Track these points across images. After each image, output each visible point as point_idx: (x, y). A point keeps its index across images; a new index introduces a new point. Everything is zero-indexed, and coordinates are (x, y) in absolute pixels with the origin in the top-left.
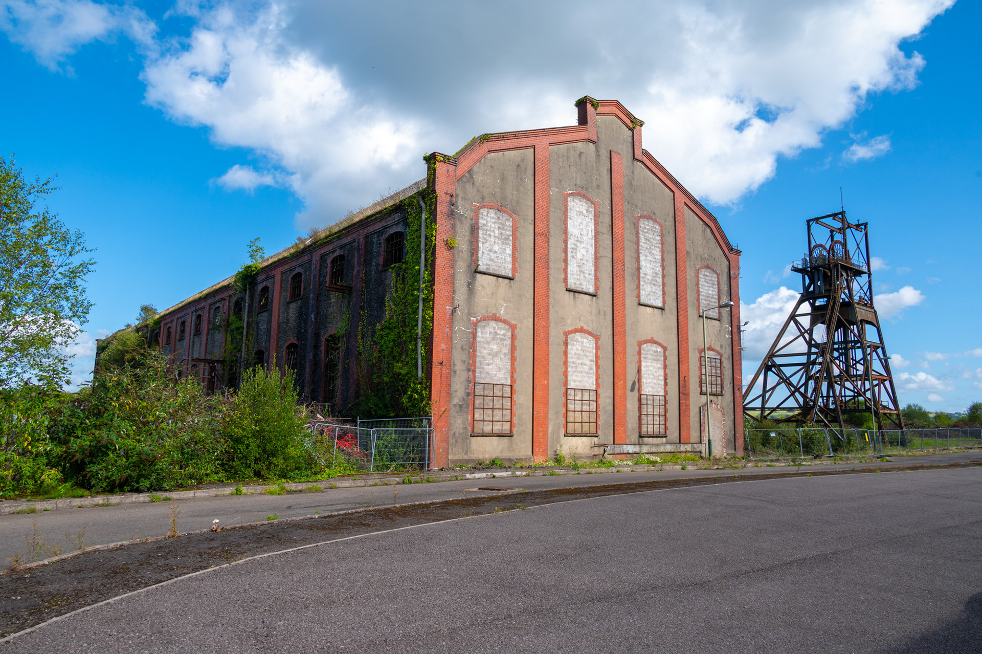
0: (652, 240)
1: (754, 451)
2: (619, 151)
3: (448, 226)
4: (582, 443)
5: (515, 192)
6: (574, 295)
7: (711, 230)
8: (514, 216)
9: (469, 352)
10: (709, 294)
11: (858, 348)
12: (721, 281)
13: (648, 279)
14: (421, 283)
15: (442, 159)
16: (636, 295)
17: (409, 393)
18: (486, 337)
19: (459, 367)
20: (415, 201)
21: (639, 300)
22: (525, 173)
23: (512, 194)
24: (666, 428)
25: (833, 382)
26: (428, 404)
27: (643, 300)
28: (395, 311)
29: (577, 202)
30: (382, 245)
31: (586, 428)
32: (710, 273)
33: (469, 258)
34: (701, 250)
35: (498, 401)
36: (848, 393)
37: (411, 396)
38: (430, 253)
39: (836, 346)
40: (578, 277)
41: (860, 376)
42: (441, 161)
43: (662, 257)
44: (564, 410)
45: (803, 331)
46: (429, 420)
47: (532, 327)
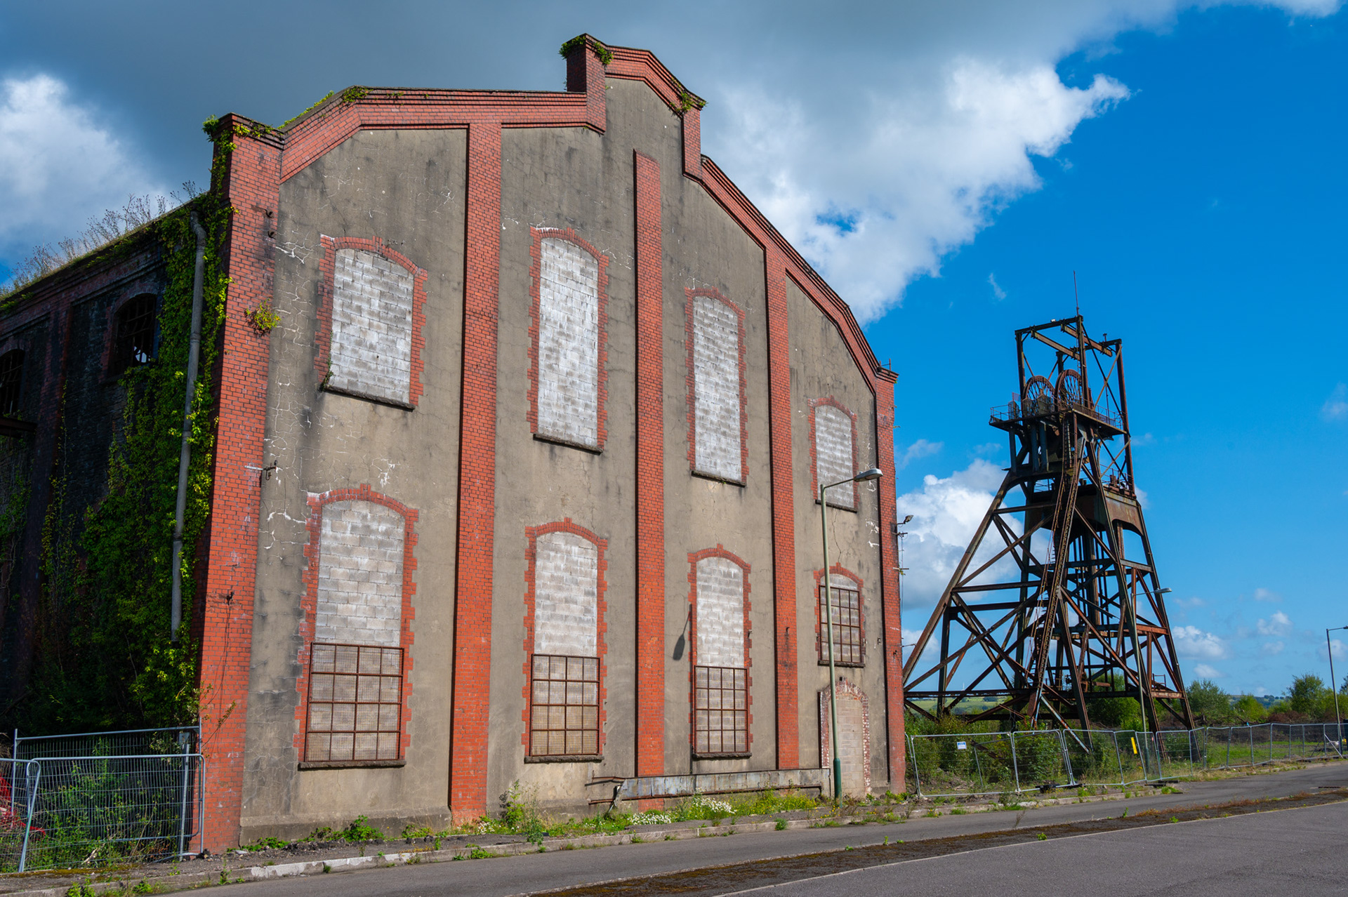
0: (720, 342)
1: (926, 779)
2: (653, 155)
3: (258, 283)
4: (566, 776)
5: (421, 220)
6: (552, 451)
7: (839, 328)
8: (419, 271)
9: (301, 571)
10: (835, 458)
11: (1111, 573)
12: (858, 433)
13: (712, 423)
14: (188, 409)
15: (248, 130)
16: (686, 454)
17: (148, 669)
18: (343, 539)
19: (274, 604)
20: (182, 223)
21: (693, 465)
22: (447, 180)
23: (415, 223)
24: (748, 739)
25: (1070, 640)
26: (192, 694)
27: (702, 465)
28: (129, 478)
29: (561, 251)
30: (109, 326)
31: (574, 742)
32: (836, 415)
33: (308, 358)
34: (819, 368)
35: (370, 685)
36: (1096, 661)
37: (153, 676)
38: (211, 340)
39: (1071, 571)
40: (562, 412)
41: (1115, 627)
42: (244, 135)
43: (741, 378)
44: (524, 704)
45: (1013, 540)
46: (194, 733)
47: (453, 516)
